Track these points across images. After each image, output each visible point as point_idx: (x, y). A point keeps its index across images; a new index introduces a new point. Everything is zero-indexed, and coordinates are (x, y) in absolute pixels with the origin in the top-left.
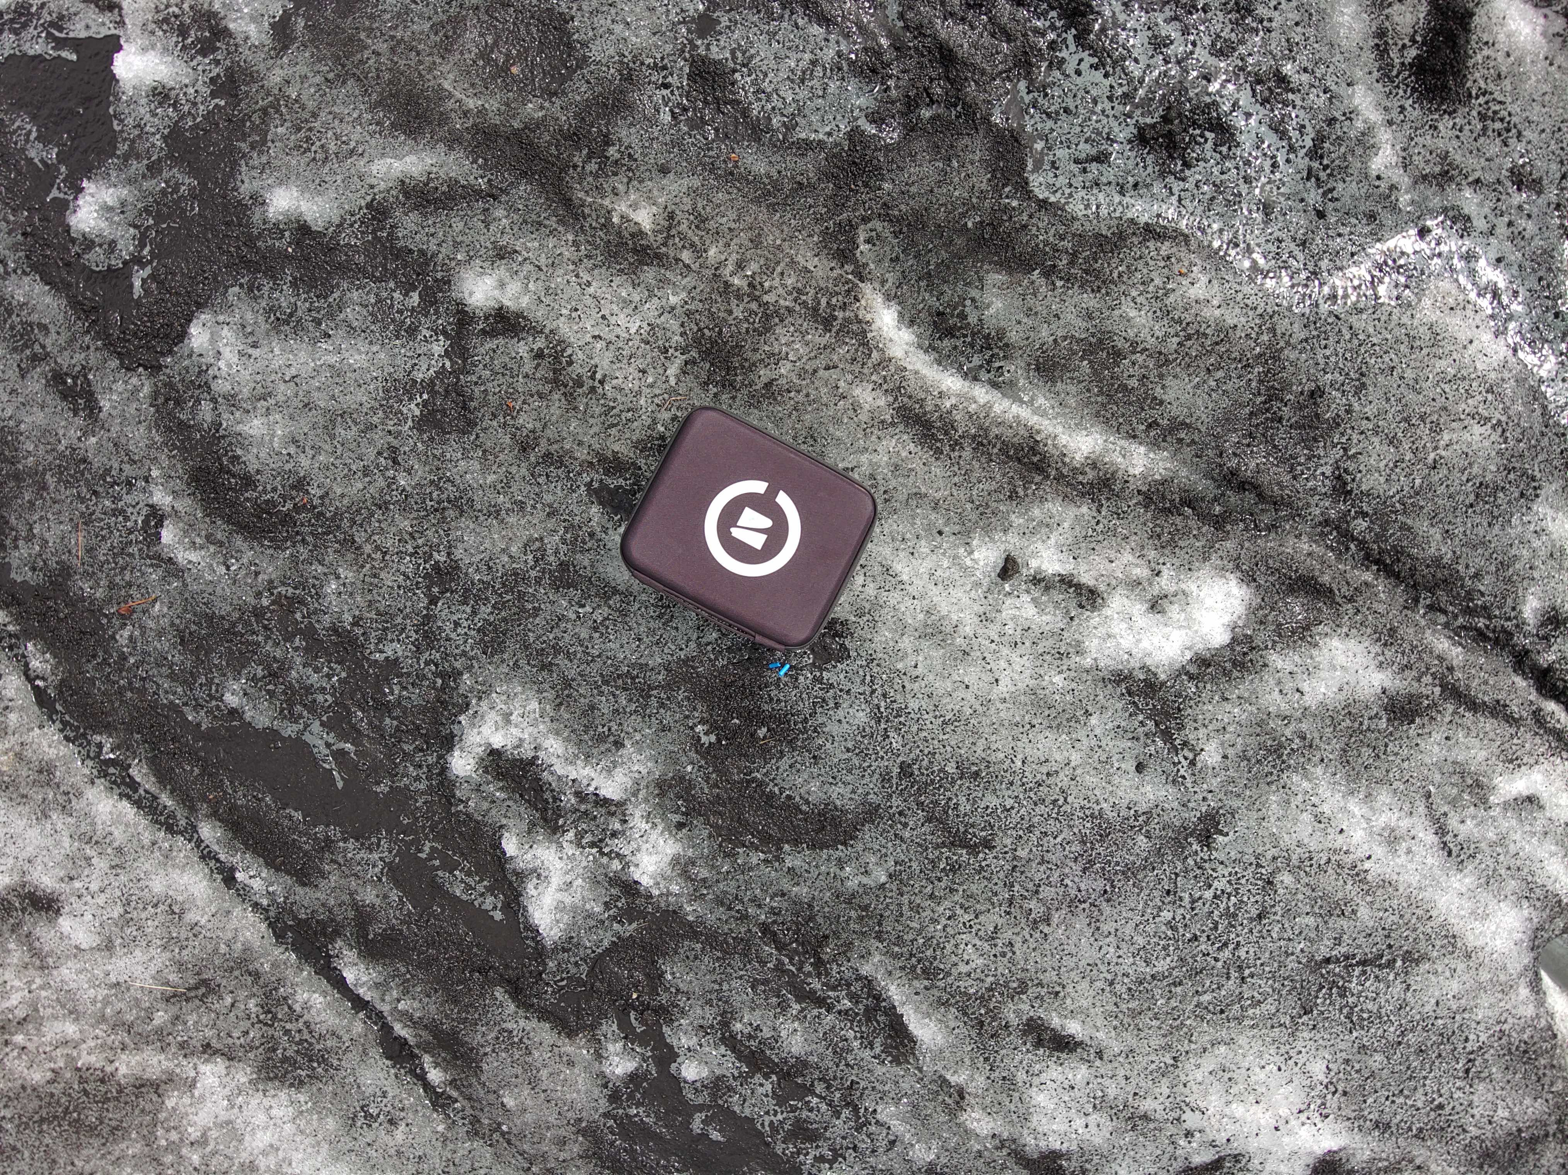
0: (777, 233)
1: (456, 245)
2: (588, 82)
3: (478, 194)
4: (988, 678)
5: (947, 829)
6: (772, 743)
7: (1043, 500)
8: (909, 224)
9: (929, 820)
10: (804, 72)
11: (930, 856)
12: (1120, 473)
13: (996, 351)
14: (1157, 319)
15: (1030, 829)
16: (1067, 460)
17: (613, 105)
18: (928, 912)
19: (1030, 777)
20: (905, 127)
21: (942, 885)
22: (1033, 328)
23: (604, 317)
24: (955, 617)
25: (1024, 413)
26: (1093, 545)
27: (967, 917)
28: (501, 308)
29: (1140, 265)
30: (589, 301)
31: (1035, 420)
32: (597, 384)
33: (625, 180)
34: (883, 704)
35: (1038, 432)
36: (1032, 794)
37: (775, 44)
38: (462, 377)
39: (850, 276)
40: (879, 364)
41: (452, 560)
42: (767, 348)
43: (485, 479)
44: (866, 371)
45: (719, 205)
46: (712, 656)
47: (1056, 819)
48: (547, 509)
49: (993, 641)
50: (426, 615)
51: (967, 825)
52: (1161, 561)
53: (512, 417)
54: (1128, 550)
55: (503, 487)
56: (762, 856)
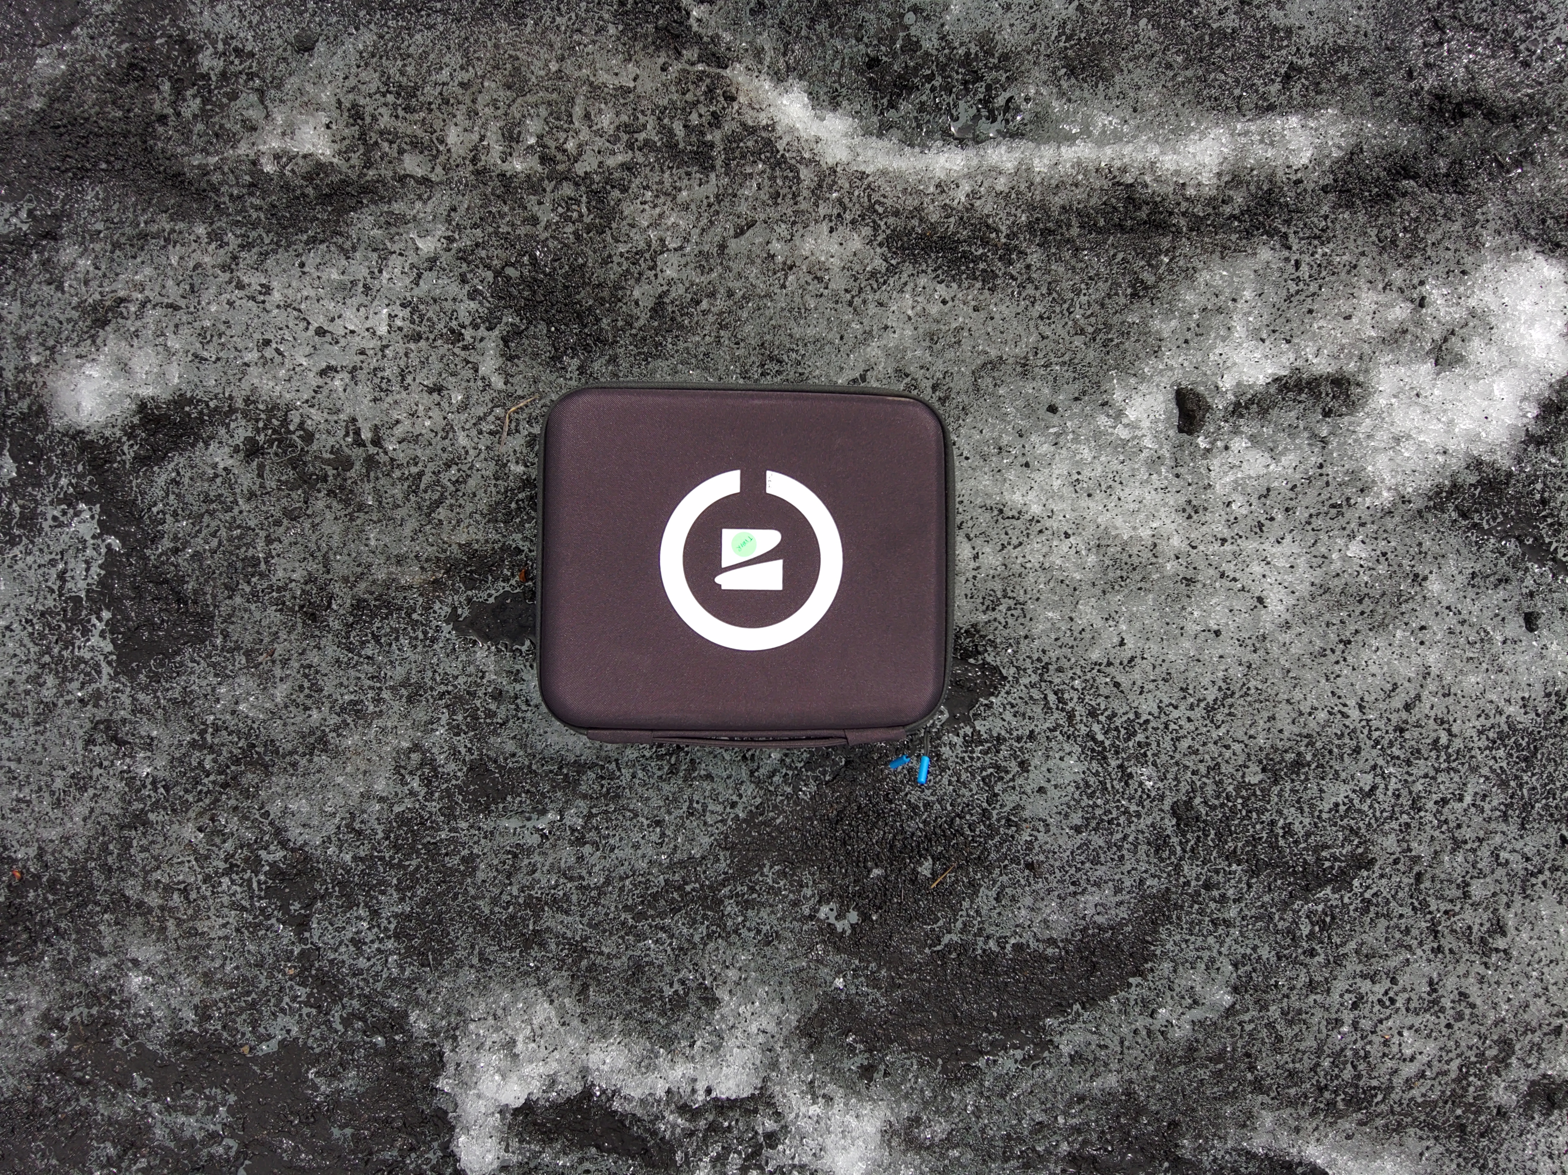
0: (544, 54)
1: (21, 342)
3: (21, 244)
4: (1242, 603)
5: (1287, 870)
6: (950, 877)
7: (1189, 274)
9: (1254, 873)
11: (1281, 925)
12: (1280, 173)
13: (989, 77)
15: (1416, 806)
16: (1191, 192)
18: (1319, 1013)
19: (1381, 724)
21: (1321, 959)
23: (321, 332)
24: (1145, 533)
25: (1084, 152)
26: (1308, 305)
27: (1379, 989)
28: (142, 406)
30: (279, 317)
31: (1107, 155)
33: (254, 98)
34: (1096, 728)
35: (1124, 170)
36: (1396, 751)
38: (148, 552)
39: (700, 67)
40: (820, 186)
41: (293, 850)
42: (622, 248)
43: (272, 698)
44: (804, 206)
45: (425, 55)
46: (789, 790)
47: (1449, 770)
48: (403, 691)
49: (1224, 541)
50: (302, 952)
51: (1317, 849)
52: (1415, 281)
53: (262, 575)
54: (1365, 287)
55: (309, 696)
56: (1019, 1054)
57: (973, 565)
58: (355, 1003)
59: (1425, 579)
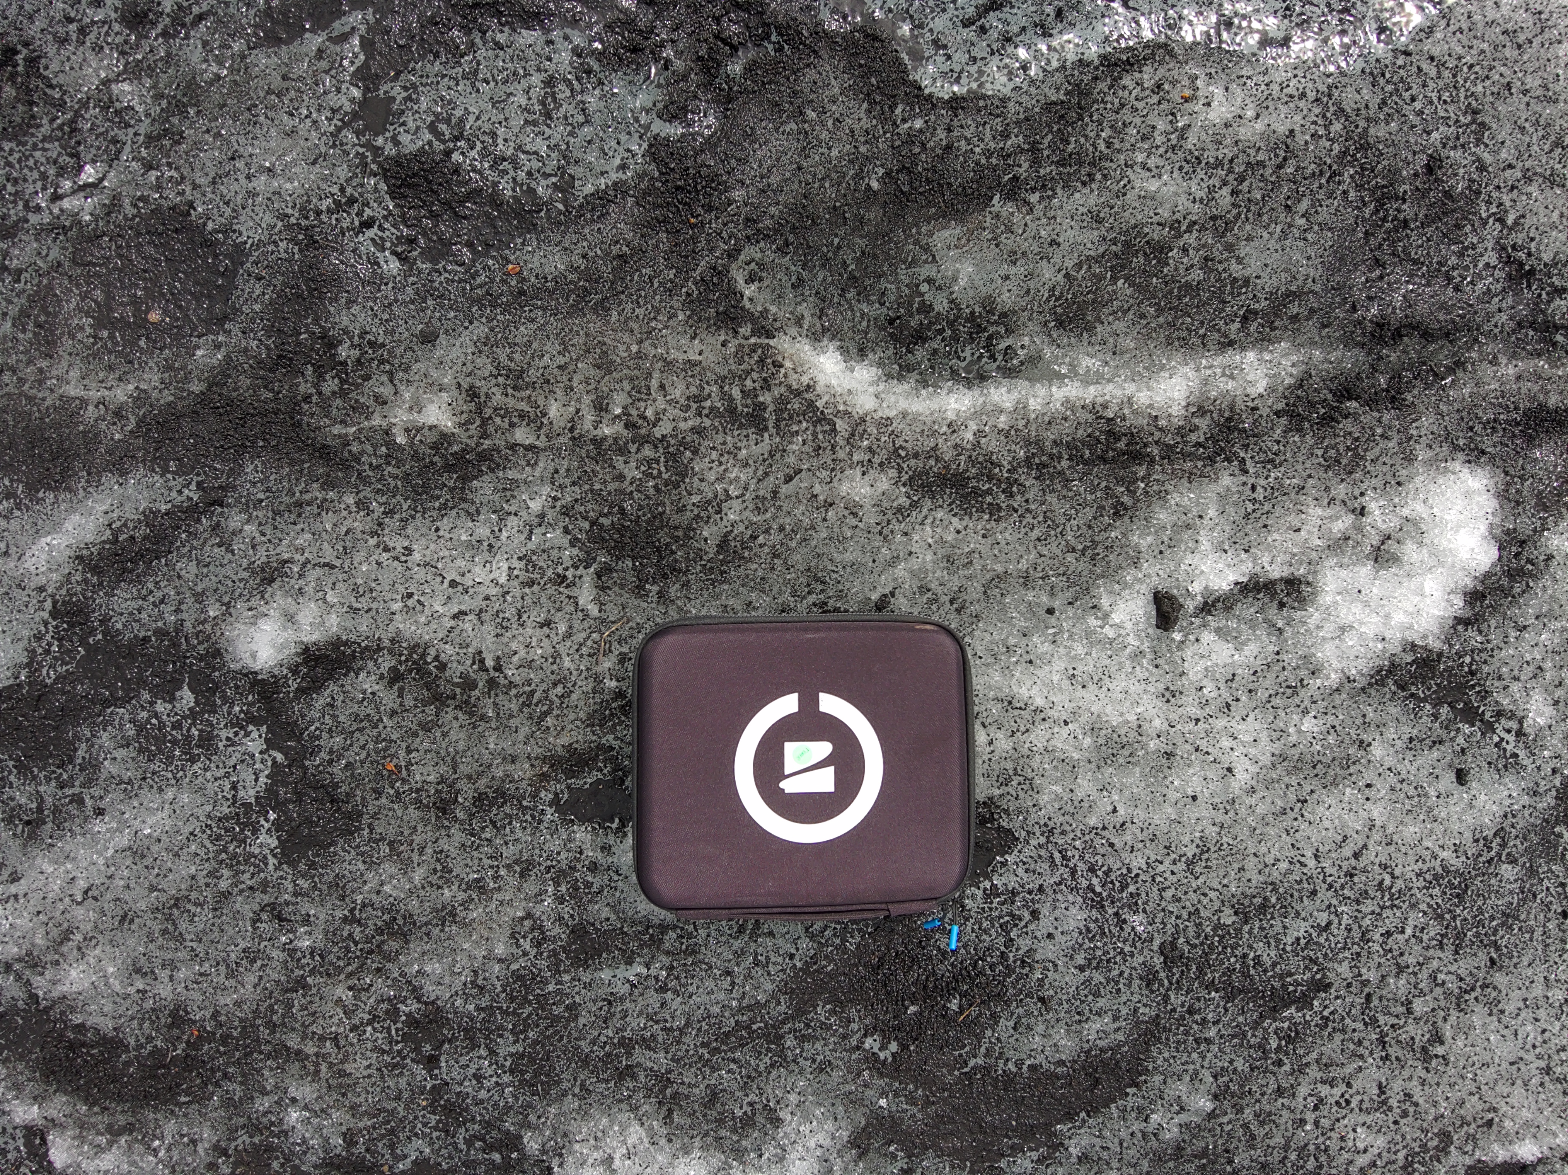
0: (626, 337)
1: (199, 597)
2: (259, 278)
3: (193, 512)
4: (1214, 773)
5: (1258, 995)
6: (975, 1011)
7: (1162, 496)
8: (794, 228)
9: (1229, 998)
10: (543, 103)
11: (1254, 1041)
12: (1239, 402)
13: (991, 329)
14: (1187, 177)
15: (1365, 938)
16: (1162, 423)
17: (310, 291)
18: (1286, 1115)
19: (1334, 871)
20: (718, 102)
21: (1287, 1068)
22: (1029, 276)
23: (453, 584)
24: (1131, 717)
25: (1072, 390)
26: (1262, 522)
27: (1337, 1093)
28: (307, 649)
29: (1126, 115)
30: (421, 574)
31: (1091, 393)
32: (492, 673)
33: (385, 378)
34: (1095, 881)
35: (1105, 406)
36: (1347, 892)
37: (482, 87)
38: (307, 763)
39: (753, 340)
40: (853, 435)
41: (426, 1003)
42: (695, 499)
43: (411, 880)
44: (841, 454)
45: (529, 344)
46: (838, 941)
47: (1392, 906)
48: (517, 869)
49: (1198, 720)
50: (434, 1087)
51: (1281, 977)
52: (1357, 492)
53: (404, 781)
54: (1312, 503)
55: (441, 877)
56: (1035, 1155)
57: (988, 749)
58: (476, 1127)
59: (1369, 744)
